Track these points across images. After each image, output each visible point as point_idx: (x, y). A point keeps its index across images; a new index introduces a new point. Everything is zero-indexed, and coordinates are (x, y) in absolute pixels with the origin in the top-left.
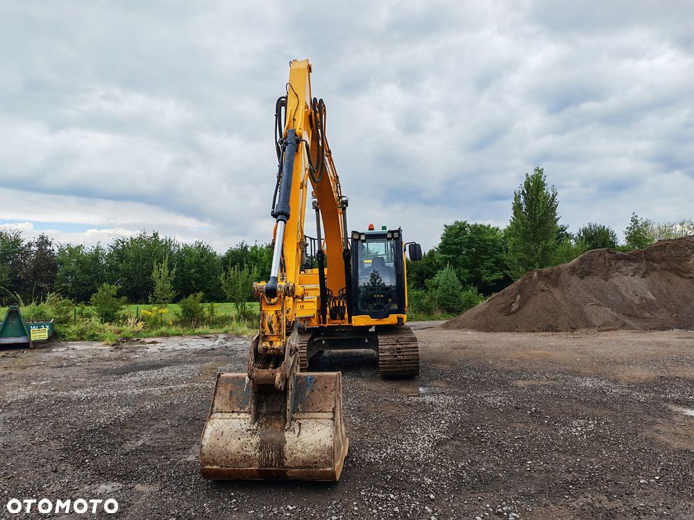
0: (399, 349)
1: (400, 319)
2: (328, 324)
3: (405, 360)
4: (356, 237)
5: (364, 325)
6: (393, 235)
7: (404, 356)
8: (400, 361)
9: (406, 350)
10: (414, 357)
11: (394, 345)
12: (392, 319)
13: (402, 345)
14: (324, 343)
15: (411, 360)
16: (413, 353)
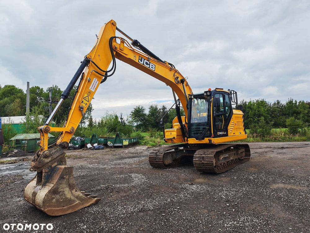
0: (203, 157)
1: (210, 141)
2: (186, 142)
3: (206, 164)
4: (190, 97)
5: (193, 143)
6: (207, 94)
7: (205, 161)
8: (203, 164)
9: (207, 158)
10: (210, 162)
11: (202, 155)
12: (206, 141)
13: (206, 155)
14: (184, 151)
15: (208, 164)
16: (210, 160)
